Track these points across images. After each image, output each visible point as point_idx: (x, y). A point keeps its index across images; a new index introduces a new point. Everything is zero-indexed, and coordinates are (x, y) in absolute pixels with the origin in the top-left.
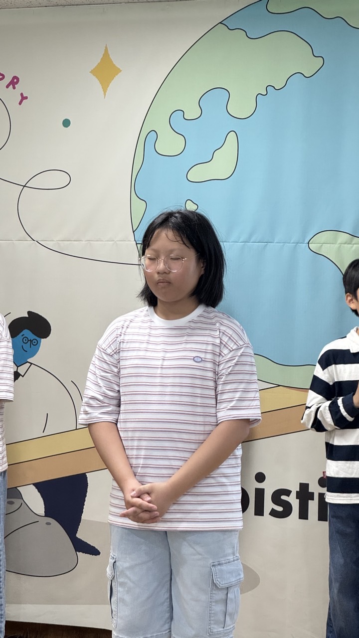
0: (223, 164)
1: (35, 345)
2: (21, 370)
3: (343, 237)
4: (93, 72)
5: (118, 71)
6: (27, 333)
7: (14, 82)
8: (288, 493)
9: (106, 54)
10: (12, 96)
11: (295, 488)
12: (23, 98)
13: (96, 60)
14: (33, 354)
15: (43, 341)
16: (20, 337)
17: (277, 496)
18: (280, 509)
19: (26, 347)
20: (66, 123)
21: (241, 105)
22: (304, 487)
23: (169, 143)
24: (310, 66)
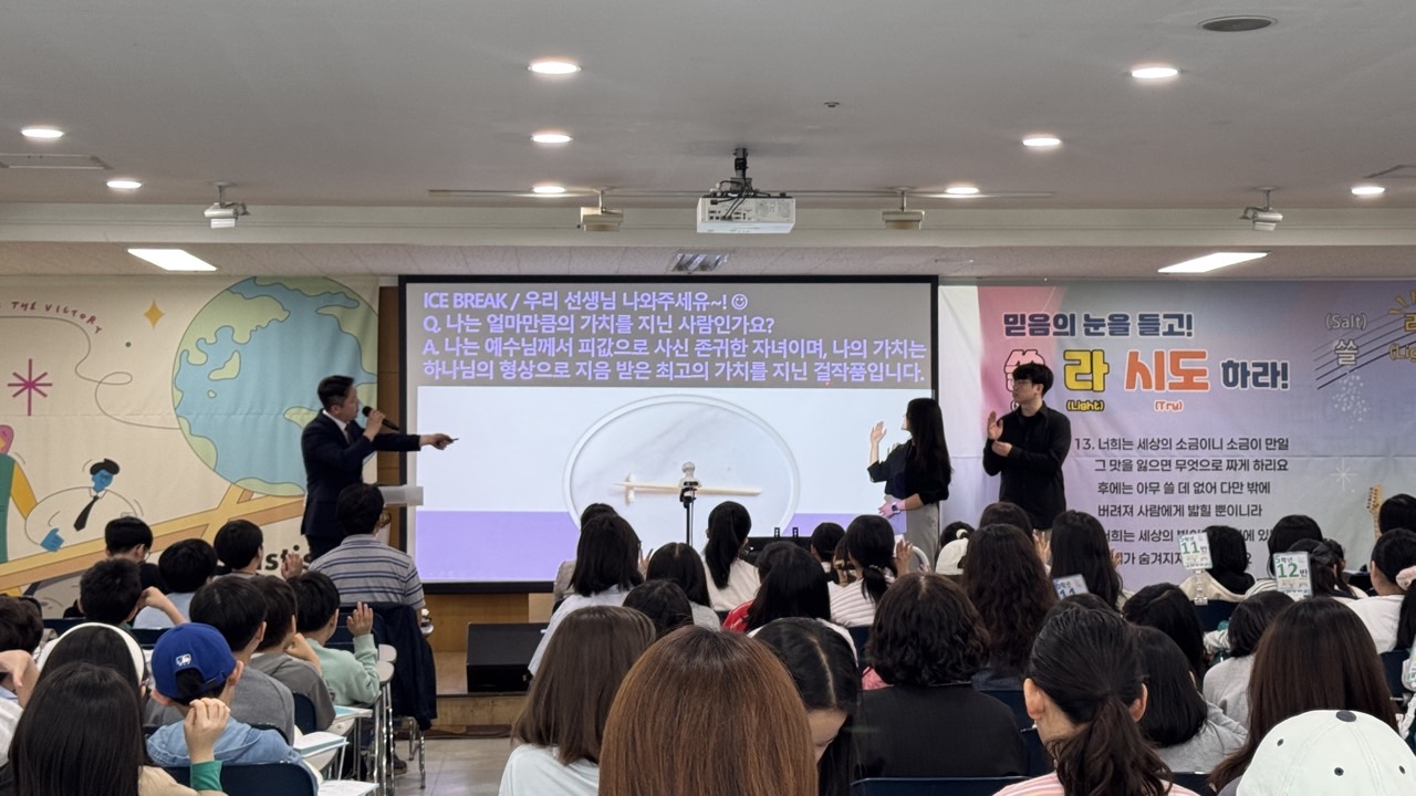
0: (231, 369)
1: (109, 479)
2: (100, 494)
3: (304, 411)
4: (147, 315)
5: (161, 315)
6: (103, 472)
7: (92, 319)
8: (275, 556)
9: (154, 305)
10: (91, 328)
11: (279, 553)
12: (98, 329)
13: (148, 308)
14: (108, 485)
15: (115, 477)
16: (98, 474)
17: (269, 559)
18: (271, 565)
19: (104, 480)
20: (128, 345)
21: (241, 336)
22: (285, 552)
23: (197, 358)
24: (282, 316)
